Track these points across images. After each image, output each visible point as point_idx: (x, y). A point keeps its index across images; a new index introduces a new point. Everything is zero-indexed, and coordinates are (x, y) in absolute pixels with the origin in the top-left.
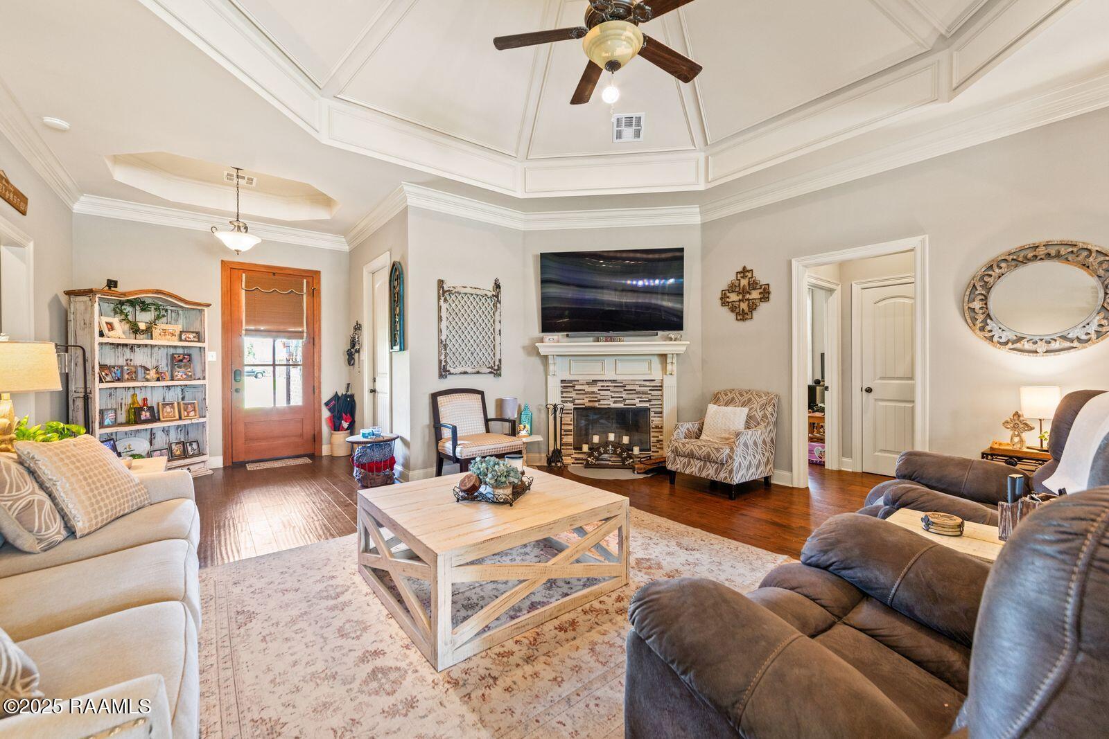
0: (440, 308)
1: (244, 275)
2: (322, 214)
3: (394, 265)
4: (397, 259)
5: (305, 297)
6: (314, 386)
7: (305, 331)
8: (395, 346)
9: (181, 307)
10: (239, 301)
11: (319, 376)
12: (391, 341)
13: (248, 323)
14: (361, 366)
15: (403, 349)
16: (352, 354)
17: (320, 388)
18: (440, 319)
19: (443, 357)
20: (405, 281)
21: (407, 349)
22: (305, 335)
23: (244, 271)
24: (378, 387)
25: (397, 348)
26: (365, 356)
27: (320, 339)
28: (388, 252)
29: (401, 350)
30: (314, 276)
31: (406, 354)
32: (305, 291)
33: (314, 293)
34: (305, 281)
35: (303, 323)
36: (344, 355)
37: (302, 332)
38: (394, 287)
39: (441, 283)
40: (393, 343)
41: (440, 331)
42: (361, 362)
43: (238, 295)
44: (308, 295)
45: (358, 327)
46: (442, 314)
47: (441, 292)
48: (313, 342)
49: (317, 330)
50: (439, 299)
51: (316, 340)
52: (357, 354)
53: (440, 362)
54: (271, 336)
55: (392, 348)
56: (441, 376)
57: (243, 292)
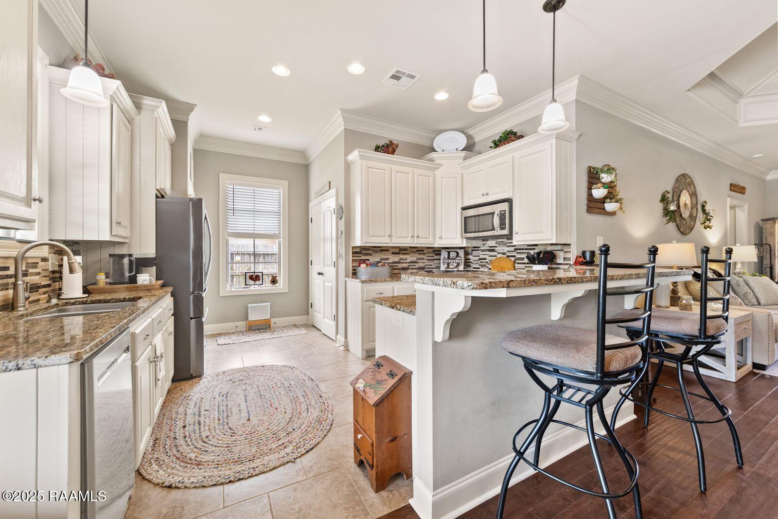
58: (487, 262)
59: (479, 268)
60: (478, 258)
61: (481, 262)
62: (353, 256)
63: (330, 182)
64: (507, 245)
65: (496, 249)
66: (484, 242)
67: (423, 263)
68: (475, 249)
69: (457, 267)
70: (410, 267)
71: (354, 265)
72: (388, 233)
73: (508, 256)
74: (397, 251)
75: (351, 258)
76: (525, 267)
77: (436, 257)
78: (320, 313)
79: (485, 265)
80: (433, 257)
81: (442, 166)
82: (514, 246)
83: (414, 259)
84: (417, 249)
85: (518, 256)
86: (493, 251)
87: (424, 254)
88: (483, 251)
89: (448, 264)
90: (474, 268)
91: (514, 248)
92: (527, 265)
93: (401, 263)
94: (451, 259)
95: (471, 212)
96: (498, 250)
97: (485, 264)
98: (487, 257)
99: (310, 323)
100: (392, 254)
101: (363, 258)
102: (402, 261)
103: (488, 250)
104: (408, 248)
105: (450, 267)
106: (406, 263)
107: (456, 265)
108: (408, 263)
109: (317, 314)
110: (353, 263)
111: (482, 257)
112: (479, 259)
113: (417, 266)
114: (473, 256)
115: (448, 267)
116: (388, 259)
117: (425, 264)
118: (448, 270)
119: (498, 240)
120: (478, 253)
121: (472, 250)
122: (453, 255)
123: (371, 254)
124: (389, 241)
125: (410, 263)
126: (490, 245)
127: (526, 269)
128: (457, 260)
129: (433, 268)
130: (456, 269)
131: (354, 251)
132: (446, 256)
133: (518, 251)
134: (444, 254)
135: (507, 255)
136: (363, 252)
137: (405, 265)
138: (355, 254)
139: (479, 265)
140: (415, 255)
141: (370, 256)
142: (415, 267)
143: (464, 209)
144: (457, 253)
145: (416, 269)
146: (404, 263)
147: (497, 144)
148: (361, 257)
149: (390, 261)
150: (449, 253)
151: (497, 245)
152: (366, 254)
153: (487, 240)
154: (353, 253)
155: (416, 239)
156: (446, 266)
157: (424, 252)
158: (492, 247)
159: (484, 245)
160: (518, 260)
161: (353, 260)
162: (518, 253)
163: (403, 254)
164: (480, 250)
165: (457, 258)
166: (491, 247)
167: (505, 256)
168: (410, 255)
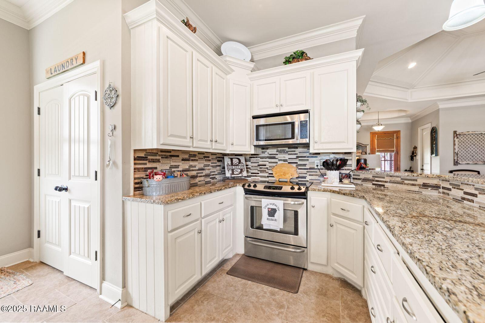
0: (454, 141)
1: (376, 135)
2: (403, 114)
3: (433, 128)
4: (434, 125)
5: (395, 139)
6: (398, 167)
7: (395, 150)
8: (433, 154)
9: (361, 145)
10: (375, 143)
11: (400, 164)
12: (431, 153)
13: (377, 149)
14: (417, 161)
15: (437, 155)
16: (413, 156)
17: (400, 168)
18: (454, 145)
19: (456, 158)
20: (438, 133)
21: (439, 155)
22: (395, 151)
23: (376, 134)
24: (424, 168)
25: (434, 155)
26: (419, 157)
27: (400, 152)
28: (430, 124)
29: (436, 156)
30: (398, 132)
31: (438, 157)
32: (395, 137)
33: (398, 138)
34: (395, 134)
35: (394, 148)
36: (409, 157)
37: (394, 150)
38: (433, 135)
39: (455, 132)
40: (432, 153)
41: (454, 149)
42: (416, 160)
43: (375, 141)
44: (396, 138)
45: (415, 148)
46: (455, 143)
47: (455, 135)
48: (398, 153)
49: (399, 149)
50: (454, 137)
51: (399, 152)
52: (415, 157)
53: (454, 160)
54: (384, 152)
55: (431, 155)
56: (455, 165)
57: (376, 140)
58: (267, 168)
59: (258, 173)
60: (257, 164)
61: (260, 168)
62: (135, 164)
63: (84, 53)
64: (289, 153)
65: (277, 156)
66: (263, 150)
67: (209, 169)
68: (253, 156)
69: (241, 172)
70: (199, 175)
71: (136, 176)
72: (189, 134)
73: (289, 163)
74: (187, 156)
75: (132, 166)
76: (307, 172)
77: (219, 164)
78: (59, 245)
79: (266, 171)
80: (216, 163)
81: (234, 72)
82: (296, 154)
83: (202, 166)
84: (204, 155)
85: (299, 163)
86: (274, 158)
87: (210, 160)
88: (262, 158)
89: (233, 170)
90: (252, 173)
91: (296, 155)
92: (309, 170)
93: (191, 171)
94: (235, 165)
95: (262, 121)
96: (279, 157)
97: (265, 169)
98: (267, 163)
99: (36, 259)
100: (183, 160)
101: (149, 165)
102: (191, 169)
103: (268, 157)
104: (197, 154)
105: (235, 173)
106: (195, 170)
107: (239, 171)
108: (197, 170)
109: (53, 247)
110: (134, 174)
111: (261, 163)
112: (259, 165)
113: (205, 173)
114: (252, 163)
115: (233, 173)
116: (177, 167)
117: (210, 171)
118: (233, 176)
119: (279, 149)
120: (257, 160)
121: (250, 157)
122: (235, 161)
123: (158, 161)
124: (191, 144)
125: (199, 170)
126: (270, 153)
127: (308, 173)
128: (240, 167)
129: (216, 175)
130: (240, 175)
131: (137, 155)
132: (230, 163)
133: (299, 158)
134: (227, 161)
135: (289, 161)
136: (149, 157)
137: (194, 173)
138: (138, 160)
139: (258, 171)
140: (202, 162)
141: (158, 163)
142: (202, 175)
143: (254, 117)
144: (239, 160)
145: (203, 176)
146: (193, 170)
147: (288, 61)
148: (146, 164)
149: (180, 169)
150: (232, 159)
151: (278, 153)
152: (153, 161)
153: (267, 149)
154: (135, 159)
155: (214, 143)
156: (231, 172)
157: (210, 159)
158: (273, 154)
159: (263, 152)
160: (300, 166)
161: (135, 169)
162: (299, 160)
163: (192, 160)
164: (259, 157)
165: (240, 165)
166: (271, 154)
167: (287, 163)
168: (199, 161)
